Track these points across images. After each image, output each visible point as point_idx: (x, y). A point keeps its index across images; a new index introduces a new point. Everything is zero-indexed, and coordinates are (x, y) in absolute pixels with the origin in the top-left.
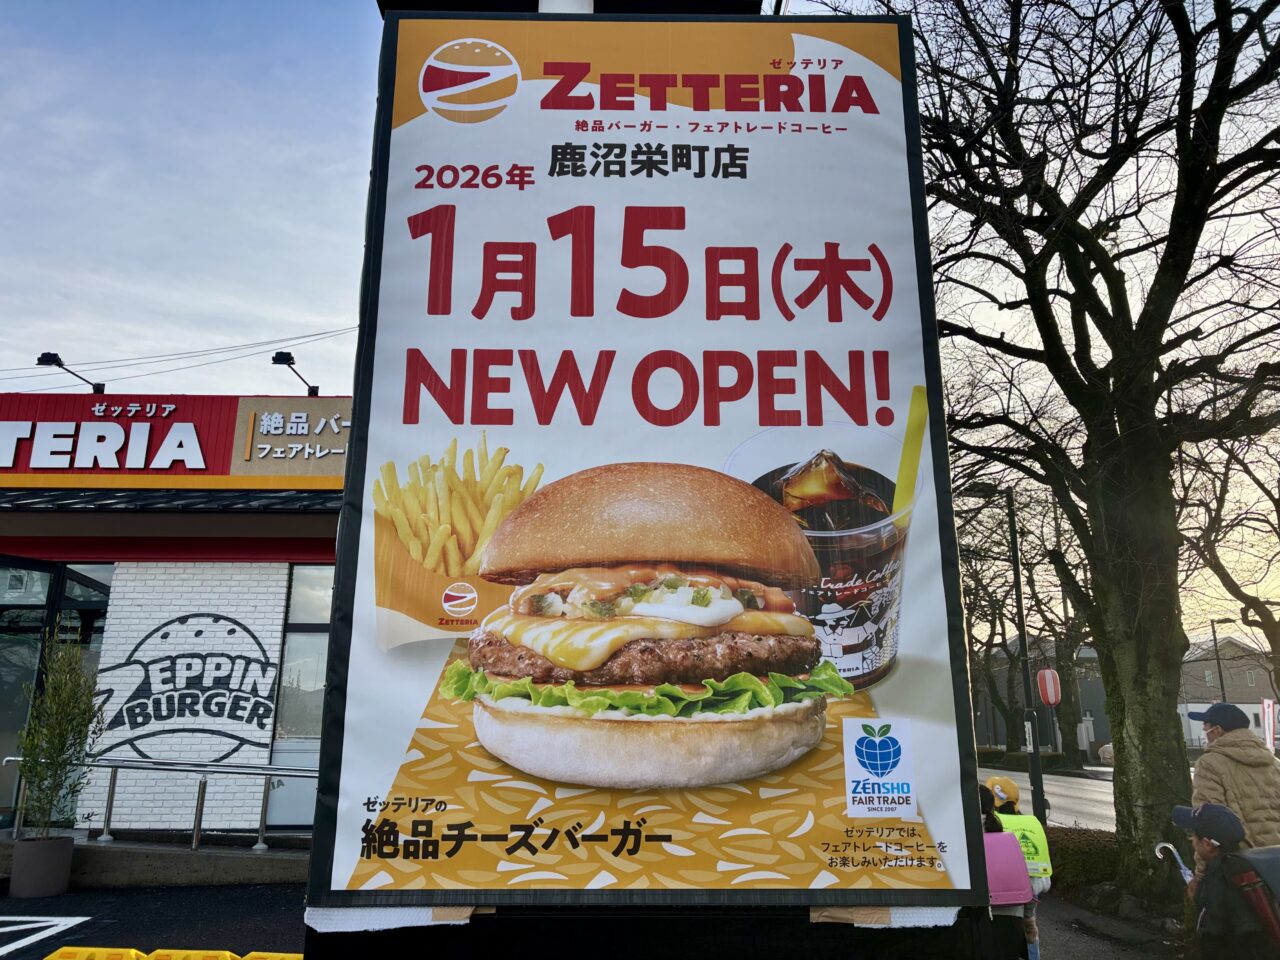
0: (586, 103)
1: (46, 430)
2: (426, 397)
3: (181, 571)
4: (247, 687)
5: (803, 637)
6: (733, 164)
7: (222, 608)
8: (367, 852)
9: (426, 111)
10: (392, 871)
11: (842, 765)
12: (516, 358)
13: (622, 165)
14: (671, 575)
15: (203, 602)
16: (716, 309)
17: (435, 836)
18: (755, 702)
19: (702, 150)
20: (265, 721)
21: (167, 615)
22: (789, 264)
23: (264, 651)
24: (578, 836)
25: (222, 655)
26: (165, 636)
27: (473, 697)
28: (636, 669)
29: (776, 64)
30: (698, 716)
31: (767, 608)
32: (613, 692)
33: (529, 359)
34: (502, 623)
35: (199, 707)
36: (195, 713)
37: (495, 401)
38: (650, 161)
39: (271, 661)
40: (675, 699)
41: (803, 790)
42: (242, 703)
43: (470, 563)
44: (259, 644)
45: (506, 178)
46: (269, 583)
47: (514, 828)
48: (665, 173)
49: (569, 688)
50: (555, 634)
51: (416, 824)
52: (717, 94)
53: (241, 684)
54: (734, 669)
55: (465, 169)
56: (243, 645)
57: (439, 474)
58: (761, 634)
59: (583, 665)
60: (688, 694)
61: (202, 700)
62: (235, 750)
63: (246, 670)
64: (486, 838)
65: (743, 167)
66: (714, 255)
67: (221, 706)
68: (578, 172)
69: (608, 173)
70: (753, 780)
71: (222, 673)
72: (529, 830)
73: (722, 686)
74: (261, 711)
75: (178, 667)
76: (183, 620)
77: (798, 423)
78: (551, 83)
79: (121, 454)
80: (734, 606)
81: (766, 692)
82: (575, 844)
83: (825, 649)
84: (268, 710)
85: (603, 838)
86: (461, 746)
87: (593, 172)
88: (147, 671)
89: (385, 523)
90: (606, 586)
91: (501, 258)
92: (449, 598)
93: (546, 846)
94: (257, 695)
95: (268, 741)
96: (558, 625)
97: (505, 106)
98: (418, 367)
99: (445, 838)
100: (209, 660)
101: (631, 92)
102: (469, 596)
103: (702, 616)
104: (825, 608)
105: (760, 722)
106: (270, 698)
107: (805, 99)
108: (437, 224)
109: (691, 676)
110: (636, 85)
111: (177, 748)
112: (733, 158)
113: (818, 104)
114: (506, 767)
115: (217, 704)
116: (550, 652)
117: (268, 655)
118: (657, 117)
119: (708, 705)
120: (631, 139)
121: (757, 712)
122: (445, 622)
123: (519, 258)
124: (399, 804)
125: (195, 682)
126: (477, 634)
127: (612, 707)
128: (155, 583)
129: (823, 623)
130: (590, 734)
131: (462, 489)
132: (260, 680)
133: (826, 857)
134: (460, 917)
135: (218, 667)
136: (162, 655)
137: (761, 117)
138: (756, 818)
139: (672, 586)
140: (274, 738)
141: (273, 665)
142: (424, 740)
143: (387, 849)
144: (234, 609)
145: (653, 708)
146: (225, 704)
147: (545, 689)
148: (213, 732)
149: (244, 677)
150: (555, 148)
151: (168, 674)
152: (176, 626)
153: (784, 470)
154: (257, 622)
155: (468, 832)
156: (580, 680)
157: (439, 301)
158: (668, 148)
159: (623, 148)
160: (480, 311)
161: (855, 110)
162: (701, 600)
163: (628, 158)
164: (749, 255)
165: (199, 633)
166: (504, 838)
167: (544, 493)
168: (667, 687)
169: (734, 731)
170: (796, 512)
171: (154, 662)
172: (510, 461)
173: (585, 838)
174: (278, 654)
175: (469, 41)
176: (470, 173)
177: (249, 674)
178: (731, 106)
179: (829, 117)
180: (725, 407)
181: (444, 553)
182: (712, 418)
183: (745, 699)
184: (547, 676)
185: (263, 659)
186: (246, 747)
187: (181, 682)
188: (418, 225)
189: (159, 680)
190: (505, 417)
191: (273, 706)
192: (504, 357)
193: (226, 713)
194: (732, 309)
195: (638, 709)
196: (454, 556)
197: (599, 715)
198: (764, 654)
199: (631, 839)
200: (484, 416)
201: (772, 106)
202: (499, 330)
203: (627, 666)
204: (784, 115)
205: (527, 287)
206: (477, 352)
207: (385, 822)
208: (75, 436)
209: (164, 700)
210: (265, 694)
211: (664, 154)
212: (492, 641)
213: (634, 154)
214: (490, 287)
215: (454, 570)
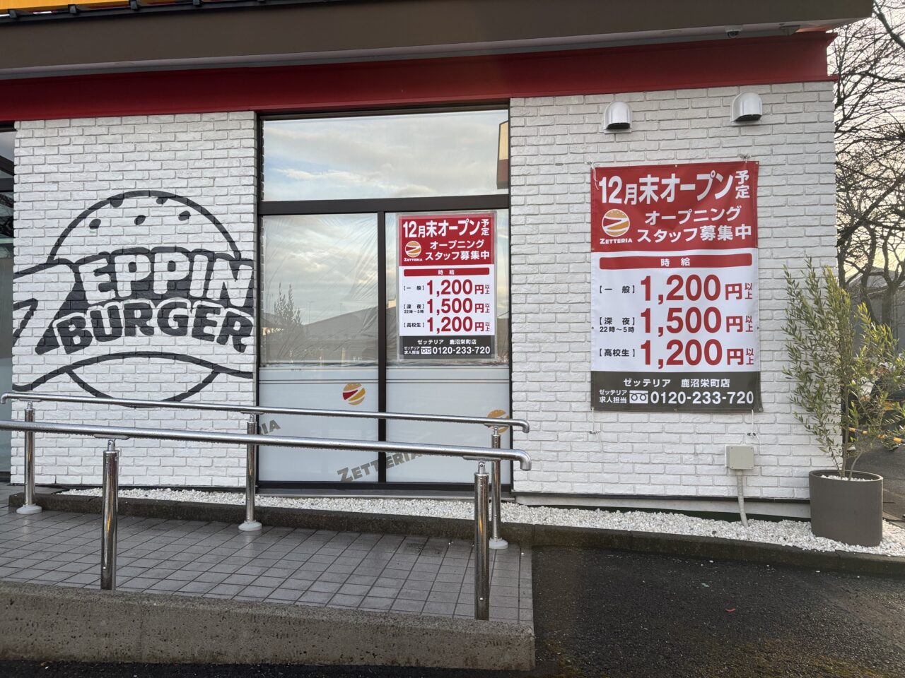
3: (104, 130)
4: (214, 294)
7: (167, 183)
15: (139, 175)
20: (244, 340)
21: (92, 195)
23: (232, 242)
25: (176, 249)
26: (95, 225)
35: (153, 322)
36: (149, 331)
39: (244, 256)
42: (210, 316)
44: (225, 232)
46: (228, 144)
53: (206, 289)
56: (201, 235)
61: (155, 312)
62: (208, 381)
63: (210, 270)
67: (182, 320)
71: (179, 275)
74: (237, 327)
75: (118, 267)
76: (116, 201)
88: (77, 274)
94: (228, 305)
95: (250, 368)
100: (158, 257)
106: (246, 307)
111: (130, 378)
115: (176, 318)
117: (239, 246)
125: (143, 287)
128: (71, 149)
132: (231, 284)
135: (172, 266)
136: (94, 250)
140: (259, 364)
141: (247, 261)
144: (184, 183)
146: (186, 317)
148: (175, 357)
149: (208, 279)
151: (106, 278)
152: (107, 210)
154: (219, 200)
165: (140, 220)
171: (84, 261)
174: (252, 246)
177: (214, 275)
185: (232, 254)
186: (221, 377)
187: (125, 289)
189: (95, 286)
191: (252, 320)
193: (190, 330)
209: (105, 314)
210: (241, 303)
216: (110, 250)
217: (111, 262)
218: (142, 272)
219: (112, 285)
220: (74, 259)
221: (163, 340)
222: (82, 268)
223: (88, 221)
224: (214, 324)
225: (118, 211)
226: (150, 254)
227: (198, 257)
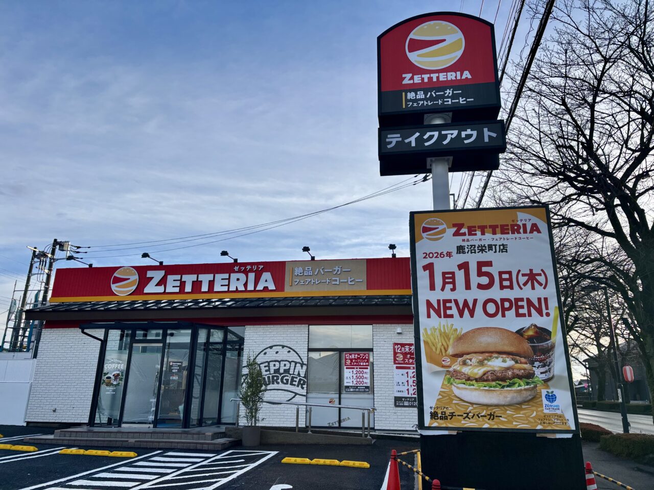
0: (464, 234)
1: (219, 277)
2: (432, 312)
3: (269, 329)
4: (296, 373)
5: (530, 370)
6: (504, 249)
7: (285, 343)
8: (431, 418)
9: (423, 238)
10: (438, 422)
11: (542, 401)
12: (453, 301)
13: (475, 250)
14: (496, 355)
15: (277, 341)
16: (502, 287)
17: (447, 415)
18: (520, 385)
19: (495, 245)
20: (304, 386)
21: (265, 345)
22: (520, 275)
23: (301, 359)
24: (480, 415)
25: (286, 361)
26: (265, 354)
27: (452, 384)
28: (490, 378)
29: (513, 221)
30: (506, 389)
31: (521, 363)
32: (485, 383)
33: (456, 302)
34: (456, 367)
35: (279, 381)
36: (278, 383)
37: (449, 312)
38: (482, 249)
39: (304, 363)
40: (500, 385)
41: (533, 406)
42: (295, 379)
43: (447, 352)
44: (299, 356)
45: (446, 255)
46: (301, 333)
47: (464, 413)
48: (486, 252)
49: (474, 382)
50: (470, 369)
51: (442, 412)
52: (498, 230)
53: (294, 372)
54: (514, 378)
55: (435, 253)
56: (293, 357)
57: (437, 331)
58: (520, 369)
59: (477, 377)
60: (503, 384)
61: (280, 378)
62: (294, 397)
63: (295, 366)
64: (458, 416)
65: (506, 250)
66: (501, 273)
67: (287, 380)
68: (464, 253)
69: (471, 253)
70: (521, 404)
71: (287, 368)
72: (468, 414)
73: (511, 382)
74: (302, 382)
75: (271, 365)
76: (271, 347)
77: (526, 316)
78: (455, 229)
79: (246, 285)
80: (513, 363)
81: (522, 383)
82: (479, 417)
83: (536, 373)
84: (304, 382)
85: (486, 416)
86: (451, 395)
87: (468, 253)
88: (260, 367)
89: (426, 343)
90: (481, 358)
91: (446, 276)
92: (443, 361)
93: (472, 417)
94: (300, 376)
95: (305, 394)
96: (470, 367)
97: (443, 236)
98: (429, 304)
99: (449, 415)
100: (281, 362)
101: (475, 231)
102: (448, 360)
103: (505, 365)
104: (535, 363)
105: (521, 390)
106: (304, 377)
107: (521, 230)
108: (429, 267)
109: (503, 379)
110: (477, 229)
111: (272, 396)
112: (504, 247)
113: (525, 232)
114: (461, 400)
115: (286, 379)
116: (469, 374)
117: (303, 360)
118: (483, 237)
119: (508, 386)
120: (477, 243)
121: (520, 388)
122: (443, 366)
123: (451, 276)
124: (438, 408)
125: (277, 371)
126: (451, 369)
127: (485, 387)
128: (260, 333)
129: (535, 367)
130: (480, 392)
131: (443, 334)
132: (301, 370)
133: (539, 422)
134: (454, 433)
135: (285, 365)
136: (265, 361)
137: (510, 236)
138: (521, 412)
139: (497, 358)
140: (307, 393)
141: (305, 364)
142: (442, 393)
143: (436, 418)
144: (289, 343)
145: (495, 387)
146: (288, 379)
147: (469, 382)
148: (285, 390)
149: (294, 369)
150: (457, 247)
151: (267, 368)
152: (269, 350)
153: (523, 328)
154: (298, 348)
155: (454, 414)
156: (477, 380)
157: (432, 287)
158: (487, 246)
159: (475, 246)
160: (443, 289)
161: (535, 233)
162: (504, 361)
163: (476, 248)
164: (510, 273)
165: (277, 352)
166: (462, 416)
167: (463, 335)
168: (497, 382)
169: (515, 392)
170: (526, 339)
171: (262, 363)
172: (454, 327)
173: (481, 416)
174: (306, 360)
175: (433, 219)
176: (436, 254)
177: (296, 368)
178: (503, 233)
179: (528, 235)
180: (506, 312)
181: (441, 349)
182: (503, 316)
183: (517, 385)
184: (469, 379)
185: (301, 362)
186: (297, 396)
187: (272, 371)
188: (425, 268)
189: (264, 370)
190: (451, 316)
191: (306, 380)
192: (450, 301)
193: (289, 383)
194: (506, 287)
195: (491, 387)
196: (443, 351)
197: (482, 388)
198: (521, 374)
199: (492, 417)
200: (446, 316)
201: (513, 233)
202: (447, 294)
203: (487, 377)
204: (516, 235)
205: (454, 283)
206: (443, 300)
207: (435, 412)
208: (229, 279)
209: (266, 378)
210: (303, 376)
211: (486, 247)
212: (455, 371)
213: (478, 247)
214: (445, 283)
215: (444, 354)
216: (269, 361)
217: (269, 364)
218: (277, 367)
219: (269, 370)
220: (259, 363)
221: (281, 386)
222: (261, 365)
223: (263, 352)
224: (296, 381)
225: (271, 350)
226: (279, 362)
227: (292, 363)
